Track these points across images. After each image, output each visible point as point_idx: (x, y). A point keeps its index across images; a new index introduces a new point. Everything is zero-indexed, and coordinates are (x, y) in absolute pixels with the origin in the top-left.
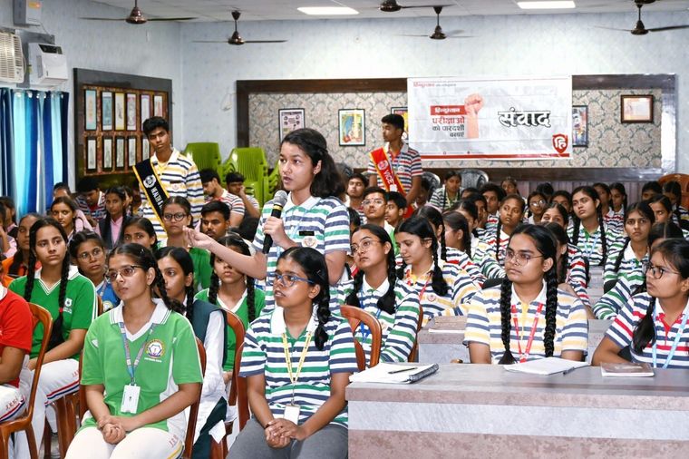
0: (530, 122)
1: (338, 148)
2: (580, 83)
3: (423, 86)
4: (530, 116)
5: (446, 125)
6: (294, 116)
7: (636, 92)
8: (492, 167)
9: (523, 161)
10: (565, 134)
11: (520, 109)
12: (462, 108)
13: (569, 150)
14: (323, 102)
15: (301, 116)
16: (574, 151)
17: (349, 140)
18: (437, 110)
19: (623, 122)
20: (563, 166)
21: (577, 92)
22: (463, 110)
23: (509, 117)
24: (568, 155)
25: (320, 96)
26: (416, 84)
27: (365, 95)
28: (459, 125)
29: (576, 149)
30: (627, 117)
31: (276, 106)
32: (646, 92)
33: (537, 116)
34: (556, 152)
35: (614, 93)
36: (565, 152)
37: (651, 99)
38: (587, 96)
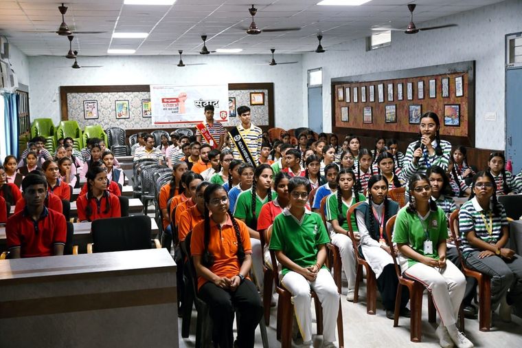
1: (115, 120)
2: (232, 87)
3: (158, 89)
5: (170, 107)
6: (92, 104)
7: (257, 91)
8: (191, 127)
10: (225, 111)
11: (204, 100)
12: (177, 99)
13: (228, 118)
14: (107, 97)
15: (96, 104)
17: (121, 116)
18: (165, 100)
19: (251, 105)
21: (230, 91)
22: (177, 100)
23: (199, 103)
24: (227, 121)
25: (105, 94)
26: (154, 88)
27: (128, 93)
28: (176, 107)
29: (230, 118)
30: (253, 103)
31: (82, 99)
32: (261, 91)
33: (212, 102)
34: (222, 119)
35: (247, 92)
36: (226, 119)
37: (263, 94)
38: (235, 93)
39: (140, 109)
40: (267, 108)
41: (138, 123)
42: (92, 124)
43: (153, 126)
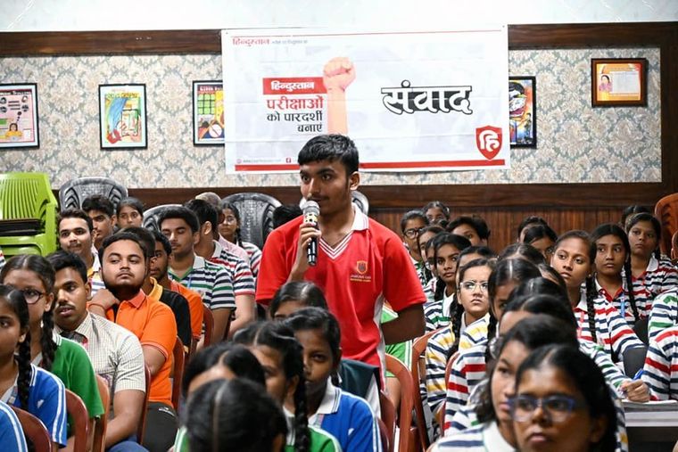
0: (436, 105)
1: (98, 152)
2: (525, 38)
3: (249, 43)
4: (436, 95)
5: (291, 111)
6: (19, 97)
7: (617, 53)
8: (371, 183)
9: (426, 173)
10: (496, 126)
11: (417, 84)
12: (319, 81)
13: (505, 153)
14: (70, 72)
15: (31, 97)
16: (512, 155)
17: (119, 139)
18: (275, 86)
19: (596, 104)
20: (495, 182)
21: (516, 53)
22: (319, 86)
23: (400, 96)
24: (501, 162)
25: (64, 61)
26: (236, 41)
27: (146, 59)
28: (313, 111)
29: (516, 151)
30: (603, 96)
32: (634, 53)
33: (448, 95)
34: (482, 157)
35: (578, 59)
36: (497, 157)
37: (644, 66)
38: (535, 61)
39: (187, 116)
40: (657, 117)
41: (176, 166)
42: (19, 167)
43: (230, 178)
